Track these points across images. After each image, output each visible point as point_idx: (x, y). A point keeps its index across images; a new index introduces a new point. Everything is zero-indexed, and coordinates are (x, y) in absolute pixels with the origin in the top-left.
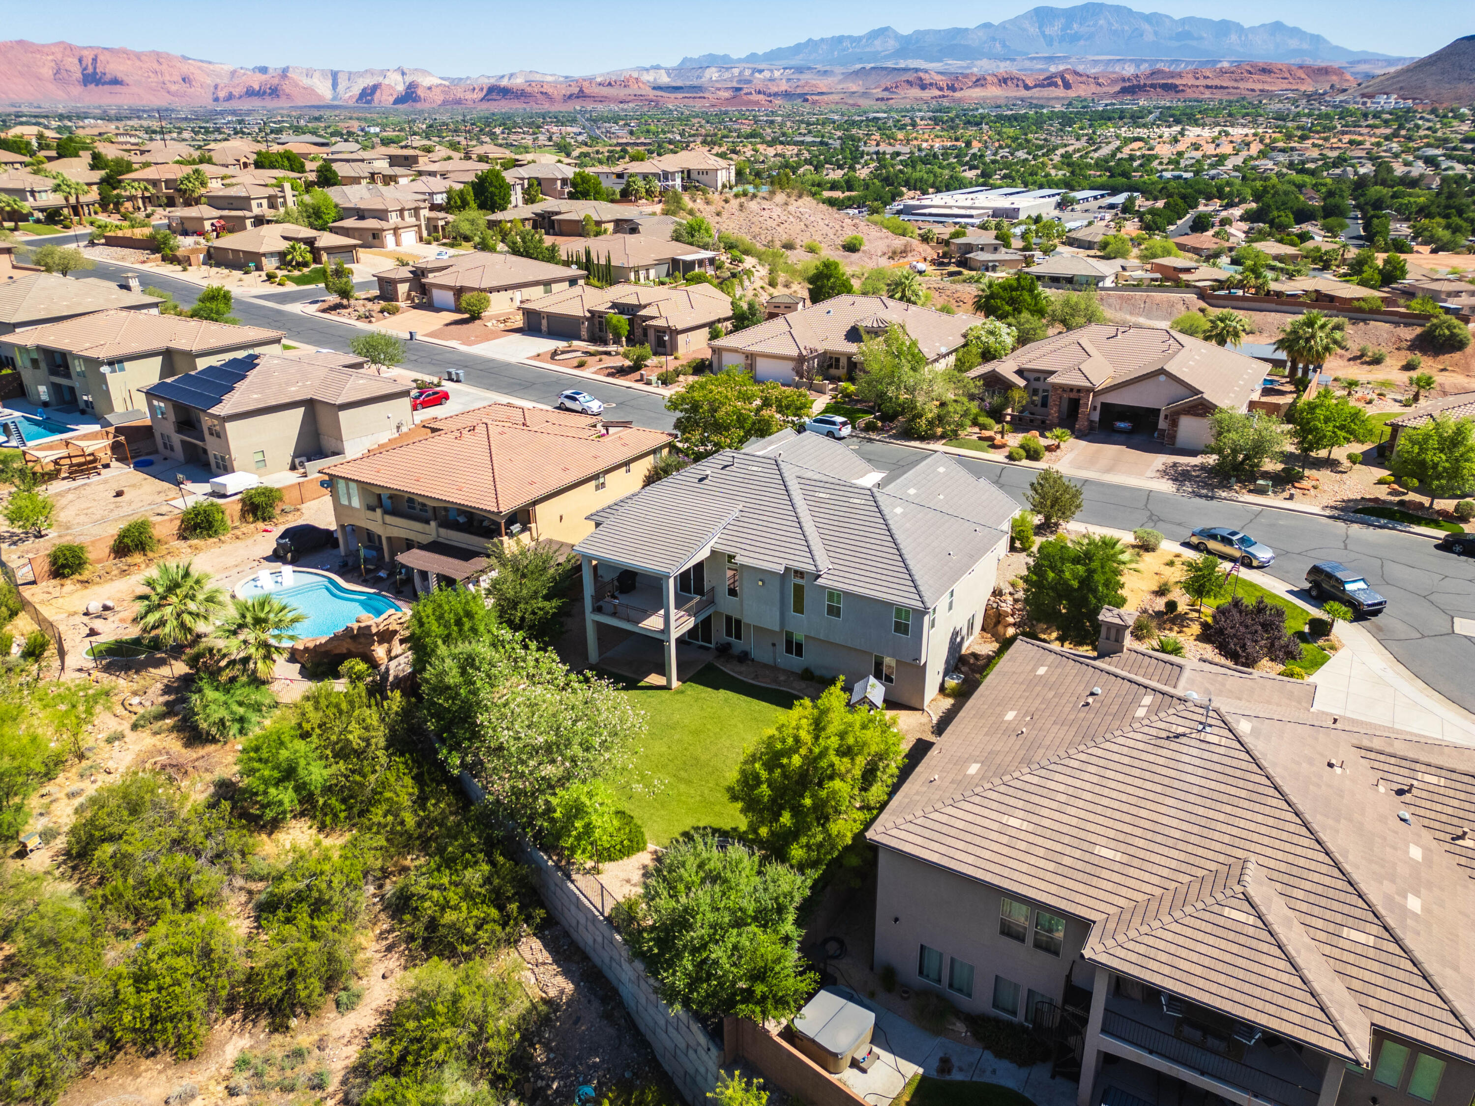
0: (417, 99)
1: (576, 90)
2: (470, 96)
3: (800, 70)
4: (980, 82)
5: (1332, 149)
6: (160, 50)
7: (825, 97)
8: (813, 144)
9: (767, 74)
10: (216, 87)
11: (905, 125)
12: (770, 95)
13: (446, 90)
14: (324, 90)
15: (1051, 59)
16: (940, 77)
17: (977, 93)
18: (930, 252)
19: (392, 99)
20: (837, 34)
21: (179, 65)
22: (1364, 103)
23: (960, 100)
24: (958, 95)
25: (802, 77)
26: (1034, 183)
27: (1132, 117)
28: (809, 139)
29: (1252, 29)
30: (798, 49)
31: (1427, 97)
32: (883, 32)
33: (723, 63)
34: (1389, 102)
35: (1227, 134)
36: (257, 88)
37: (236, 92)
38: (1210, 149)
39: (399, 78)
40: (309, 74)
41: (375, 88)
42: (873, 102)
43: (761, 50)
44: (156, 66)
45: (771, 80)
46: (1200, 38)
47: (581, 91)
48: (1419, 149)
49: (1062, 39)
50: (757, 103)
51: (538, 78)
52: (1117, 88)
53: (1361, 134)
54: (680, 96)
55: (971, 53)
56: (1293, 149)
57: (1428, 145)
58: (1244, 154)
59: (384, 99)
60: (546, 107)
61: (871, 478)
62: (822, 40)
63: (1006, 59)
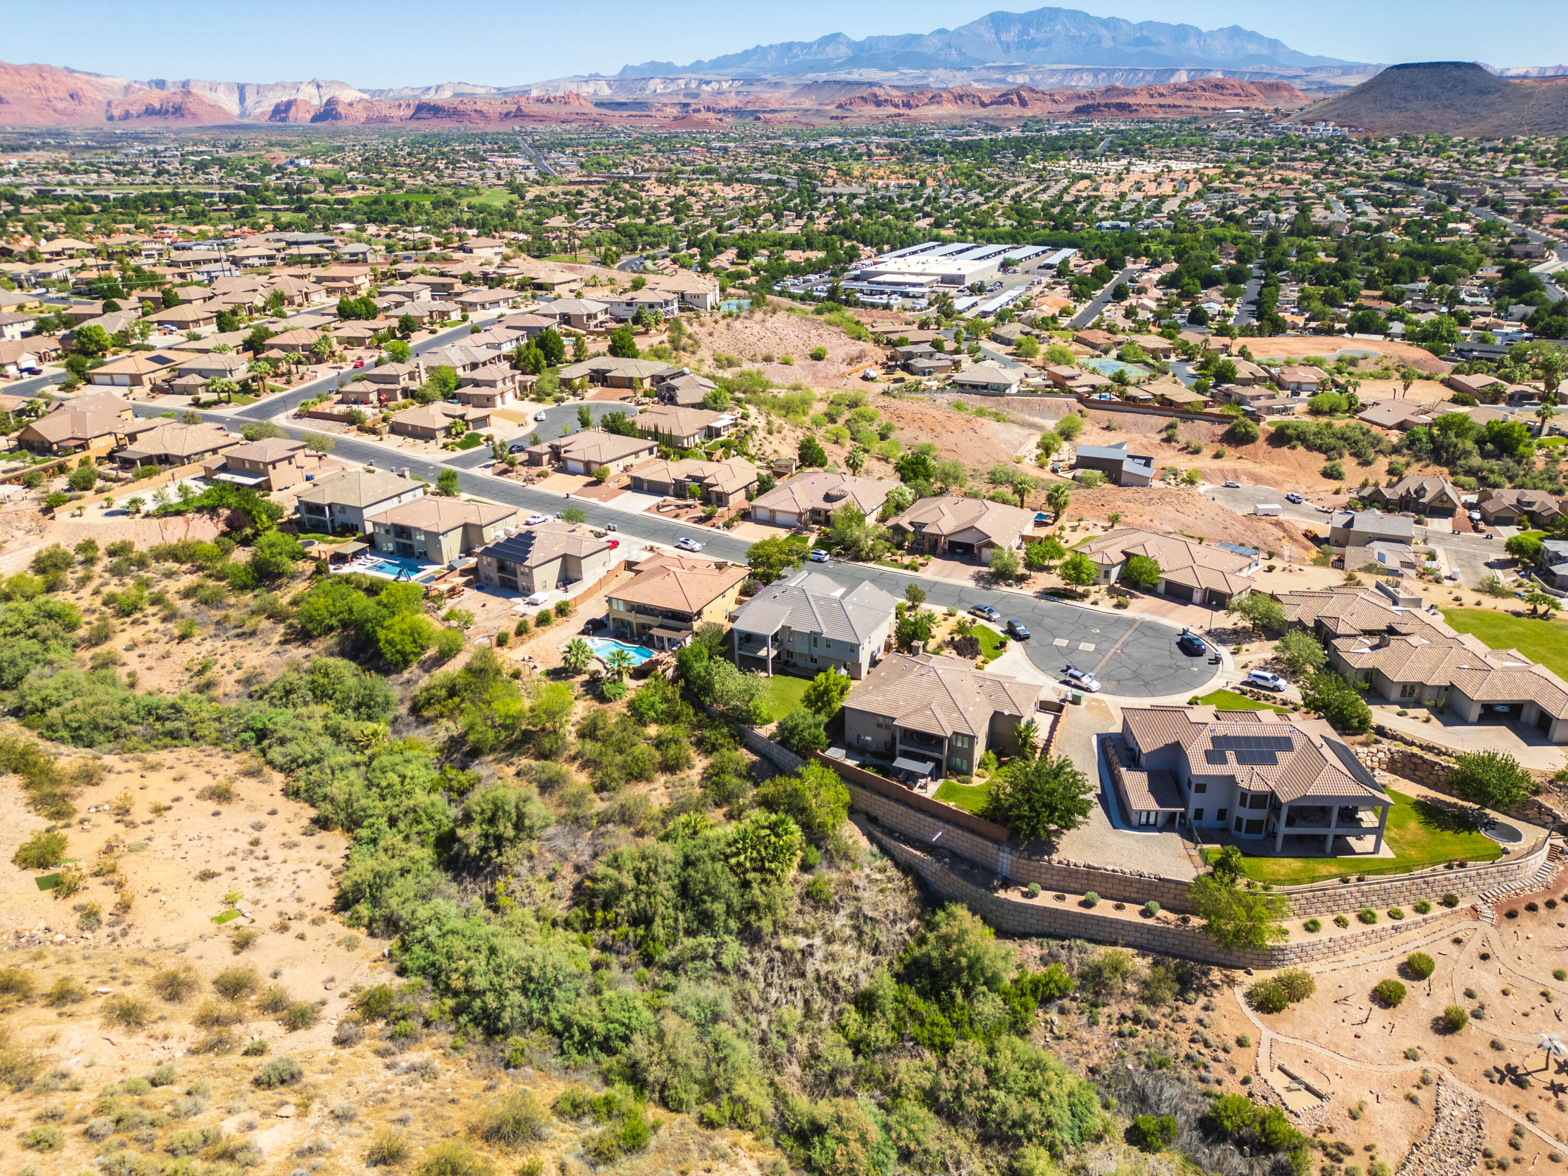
0: (337, 117)
1: (513, 108)
2: (395, 113)
3: (749, 81)
4: (935, 99)
5: (1263, 188)
6: (40, 62)
7: (777, 115)
8: (770, 182)
9: (715, 86)
10: (109, 104)
11: (861, 155)
12: (719, 112)
13: (369, 105)
14: (230, 104)
15: (1007, 69)
16: (895, 93)
17: (933, 111)
18: (881, 354)
19: (309, 117)
20: (787, 40)
21: (64, 79)
22: (1305, 130)
23: (916, 119)
24: (913, 113)
25: (751, 89)
26: (982, 237)
27: (1083, 147)
28: (765, 176)
29: (1211, 33)
30: (746, 55)
31: (1361, 125)
32: (834, 38)
33: (667, 72)
34: (1326, 129)
35: (1170, 170)
36: (157, 105)
37: (134, 110)
38: (1151, 189)
39: (313, 90)
40: (213, 88)
41: (289, 105)
42: (828, 121)
43: (707, 57)
44: (38, 81)
45: (720, 93)
46: (1159, 44)
47: (519, 109)
48: (1342, 188)
49: (1019, 46)
50: (706, 123)
51: (467, 90)
52: (1071, 107)
53: (1294, 170)
54: (625, 114)
55: (926, 62)
56: (1227, 189)
57: (1352, 185)
58: (1183, 194)
59: (301, 116)
60: (482, 127)
61: (839, 592)
62: (771, 46)
63: (962, 69)
